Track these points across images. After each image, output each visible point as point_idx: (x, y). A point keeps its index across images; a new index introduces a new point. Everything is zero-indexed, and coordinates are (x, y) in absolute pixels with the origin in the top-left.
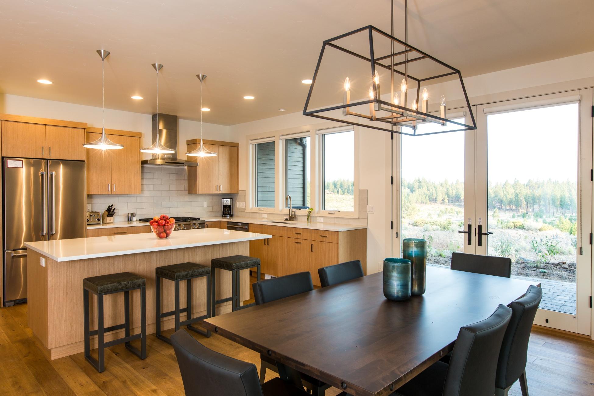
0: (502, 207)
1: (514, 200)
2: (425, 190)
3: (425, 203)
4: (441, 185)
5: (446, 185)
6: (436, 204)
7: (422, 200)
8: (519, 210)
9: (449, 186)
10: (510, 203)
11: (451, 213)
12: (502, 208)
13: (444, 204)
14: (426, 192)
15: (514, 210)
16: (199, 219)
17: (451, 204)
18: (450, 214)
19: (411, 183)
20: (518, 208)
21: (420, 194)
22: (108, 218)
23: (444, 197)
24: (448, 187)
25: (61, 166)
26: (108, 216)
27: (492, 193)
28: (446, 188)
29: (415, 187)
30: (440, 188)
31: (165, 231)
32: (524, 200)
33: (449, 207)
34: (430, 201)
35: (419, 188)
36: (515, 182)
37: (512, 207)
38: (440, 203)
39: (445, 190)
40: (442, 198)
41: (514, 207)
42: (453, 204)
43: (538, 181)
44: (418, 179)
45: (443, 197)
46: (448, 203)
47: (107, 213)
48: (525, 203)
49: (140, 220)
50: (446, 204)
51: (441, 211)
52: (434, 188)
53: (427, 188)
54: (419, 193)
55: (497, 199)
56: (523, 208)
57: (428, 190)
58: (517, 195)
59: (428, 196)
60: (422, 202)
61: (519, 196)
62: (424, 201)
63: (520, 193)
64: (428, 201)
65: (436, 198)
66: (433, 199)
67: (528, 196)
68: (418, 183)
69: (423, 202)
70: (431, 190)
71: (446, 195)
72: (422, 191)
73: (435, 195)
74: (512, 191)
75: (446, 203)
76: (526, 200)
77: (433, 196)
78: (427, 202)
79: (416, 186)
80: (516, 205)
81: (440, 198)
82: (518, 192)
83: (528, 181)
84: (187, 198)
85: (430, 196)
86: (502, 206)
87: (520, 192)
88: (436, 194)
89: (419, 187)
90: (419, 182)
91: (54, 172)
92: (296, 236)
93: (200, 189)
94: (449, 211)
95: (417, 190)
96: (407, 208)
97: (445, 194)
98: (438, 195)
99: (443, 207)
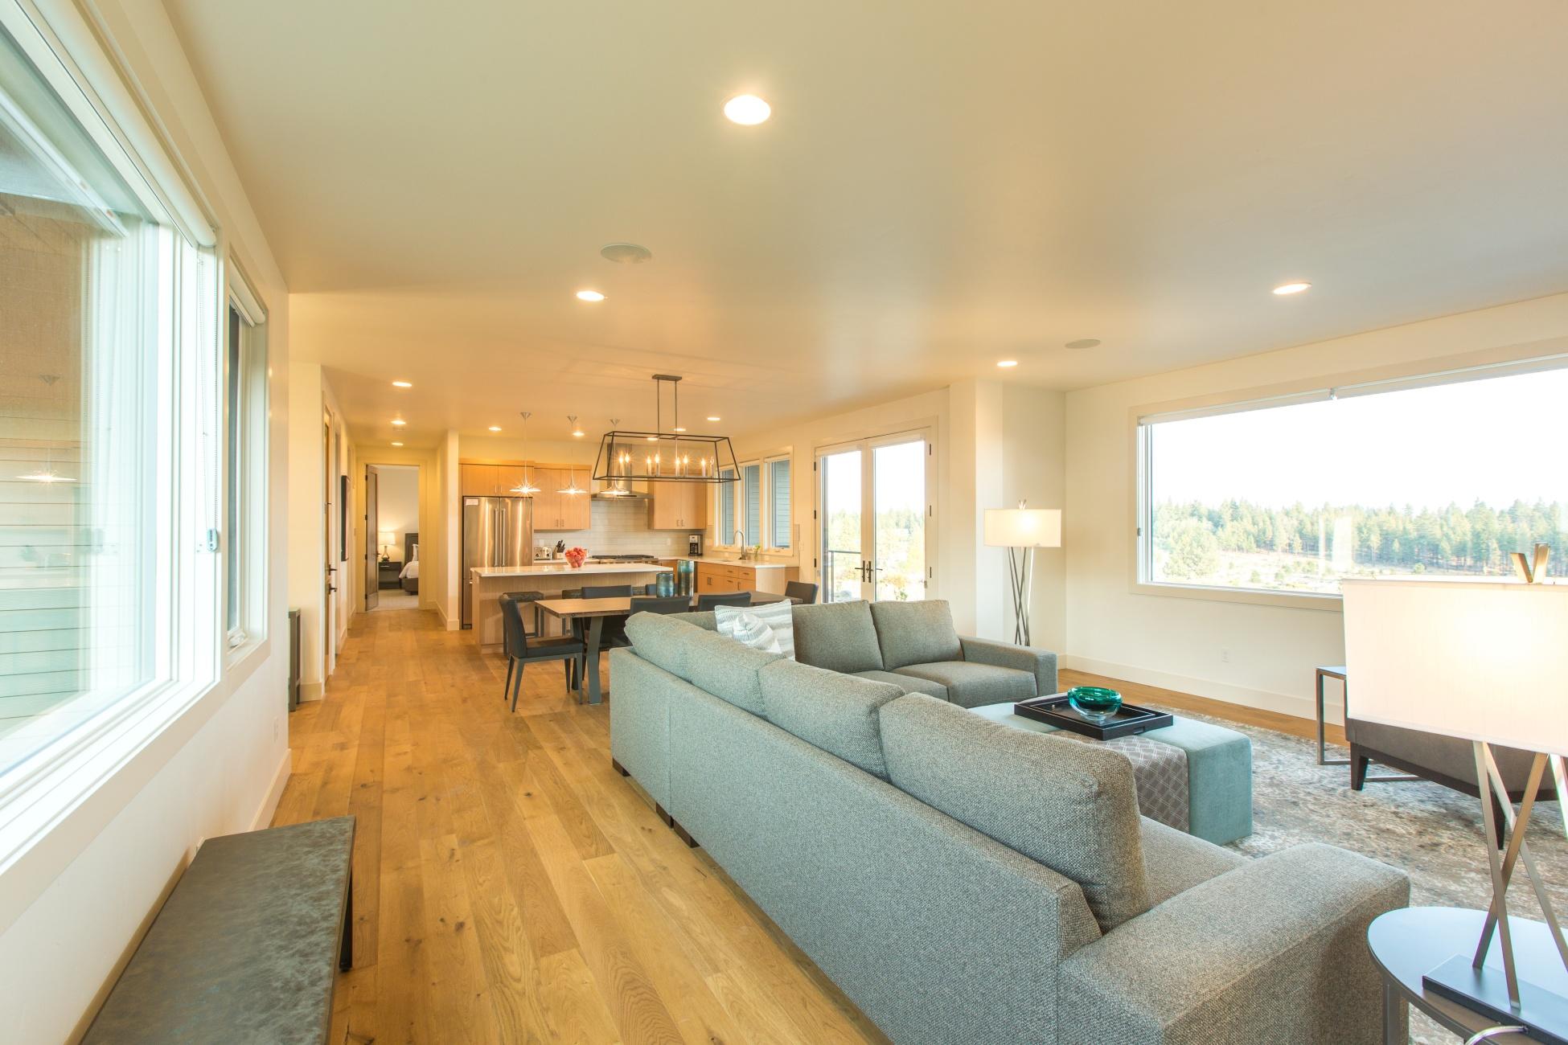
0: (1440, 561)
1: (1470, 545)
2: (1247, 524)
3: (1247, 551)
4: (1287, 514)
5: (1299, 512)
6: (1271, 553)
7: (1240, 544)
8: (1482, 567)
9: (1307, 515)
10: (1460, 551)
11: (1308, 571)
12: (1437, 563)
13: (1292, 553)
14: (1250, 528)
15: (1470, 567)
16: (652, 557)
17: (1309, 552)
18: (1306, 575)
19: (1217, 508)
20: (1479, 564)
21: (1234, 532)
22: (558, 554)
23: (1292, 537)
24: (1301, 517)
25: (521, 503)
26: (558, 551)
27: (1411, 531)
28: (1297, 519)
29: (1225, 517)
30: (1282, 520)
31: (576, 561)
32: (1495, 545)
33: (1303, 560)
34: (1258, 546)
35: (1232, 520)
36: (1476, 506)
37: (1465, 560)
38: (1283, 551)
39: (1296, 523)
40: (1288, 541)
41: (1469, 562)
42: (1313, 552)
43: (1541, 503)
44: (1232, 502)
45: (1289, 539)
46: (1301, 551)
47: (557, 549)
48: (1499, 552)
49: (593, 557)
50: (1298, 553)
51: (1284, 567)
52: (1267, 519)
53: (1253, 519)
54: (1233, 530)
55: (1425, 543)
56: (1495, 564)
57: (1254, 524)
58: (1477, 535)
59: (1254, 536)
60: (1240, 548)
61: (1483, 536)
62: (1244, 545)
63: (1484, 530)
64: (1254, 545)
65: (1272, 541)
66: (1265, 542)
67: (1506, 537)
68: (1231, 510)
69: (1242, 549)
70: (1261, 524)
71: (1297, 535)
72: (1239, 525)
73: (1269, 534)
74: (1467, 526)
75: (1296, 551)
76: (1501, 547)
77: (1267, 535)
78: (1251, 548)
79: (1227, 516)
80: (1475, 557)
81: (1282, 540)
82: (1479, 527)
83: (1512, 504)
84: (646, 535)
85: (1258, 535)
86: (1437, 558)
87: (1484, 527)
88: (1273, 533)
89: (1234, 518)
90: (1234, 507)
91: (504, 510)
92: (730, 574)
93: (658, 524)
94: (1304, 568)
95: (1228, 524)
96: (1196, 559)
97: (1295, 532)
98: (1277, 534)
99: (1289, 560)
